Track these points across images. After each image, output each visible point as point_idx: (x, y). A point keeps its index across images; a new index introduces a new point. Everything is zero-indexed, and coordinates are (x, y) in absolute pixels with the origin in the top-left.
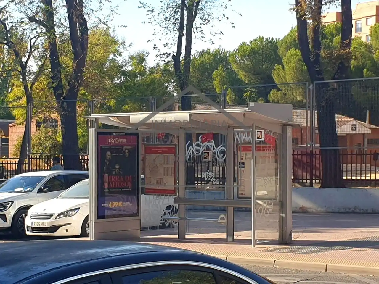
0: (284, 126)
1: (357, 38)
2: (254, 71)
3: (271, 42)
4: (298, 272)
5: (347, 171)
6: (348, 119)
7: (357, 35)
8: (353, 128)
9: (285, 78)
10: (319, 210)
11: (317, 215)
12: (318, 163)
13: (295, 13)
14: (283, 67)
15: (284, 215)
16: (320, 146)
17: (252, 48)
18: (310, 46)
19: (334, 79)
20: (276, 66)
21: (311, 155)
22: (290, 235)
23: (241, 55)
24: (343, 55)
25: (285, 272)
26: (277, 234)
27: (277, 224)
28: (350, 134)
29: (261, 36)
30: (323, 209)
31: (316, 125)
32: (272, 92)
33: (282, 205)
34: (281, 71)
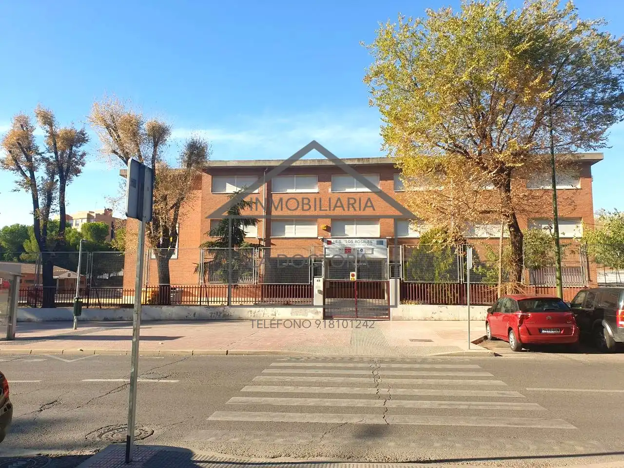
0: (15, 276)
1: (74, 229)
2: (11, 242)
3: (24, 227)
4: (13, 355)
5: (62, 298)
6: (66, 270)
7: (76, 227)
8: (69, 275)
9: (31, 247)
10: (39, 320)
11: (37, 323)
12: (41, 294)
13: (33, 215)
14: (30, 241)
15: (11, 324)
16: (43, 286)
17: (11, 230)
18: (41, 234)
19: (54, 251)
20: (26, 240)
21: (37, 290)
22: (14, 335)
23: (4, 233)
24: (59, 239)
25: (5, 356)
26: (6, 335)
27: (6, 330)
28: (67, 279)
29: (18, 223)
30: (41, 320)
31: (41, 273)
32: (22, 254)
33: (10, 319)
34: (29, 243)
